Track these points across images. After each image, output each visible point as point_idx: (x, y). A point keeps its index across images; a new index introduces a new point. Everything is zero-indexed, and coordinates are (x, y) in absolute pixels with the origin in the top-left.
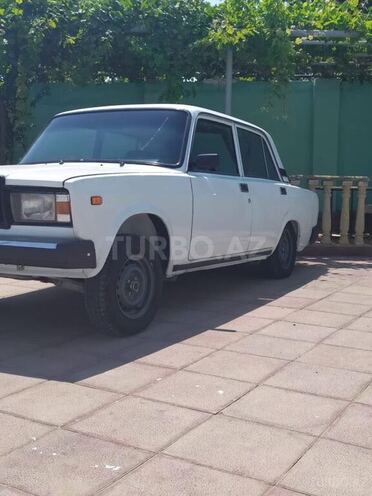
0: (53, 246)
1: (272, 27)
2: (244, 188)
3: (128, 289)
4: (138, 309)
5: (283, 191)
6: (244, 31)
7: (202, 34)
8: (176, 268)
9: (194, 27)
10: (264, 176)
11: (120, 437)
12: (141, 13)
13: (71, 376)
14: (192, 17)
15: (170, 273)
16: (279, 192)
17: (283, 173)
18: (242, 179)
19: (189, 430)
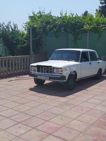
0: (60, 77)
1: (98, 25)
2: (90, 64)
3: (70, 83)
4: (72, 86)
5: (98, 63)
6: (92, 26)
7: (82, 27)
8: (78, 79)
9: (81, 25)
10: (94, 60)
11: (72, 104)
12: (69, 22)
13: (64, 96)
14: (80, 23)
15: (77, 80)
16: (97, 63)
17: (99, 59)
18: (90, 62)
19: (81, 103)
